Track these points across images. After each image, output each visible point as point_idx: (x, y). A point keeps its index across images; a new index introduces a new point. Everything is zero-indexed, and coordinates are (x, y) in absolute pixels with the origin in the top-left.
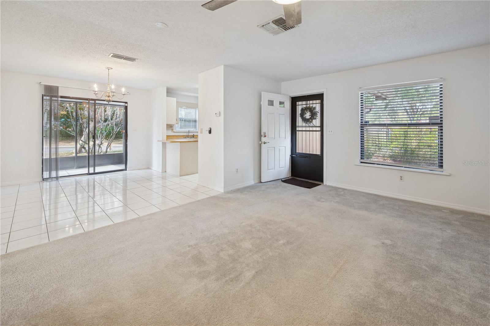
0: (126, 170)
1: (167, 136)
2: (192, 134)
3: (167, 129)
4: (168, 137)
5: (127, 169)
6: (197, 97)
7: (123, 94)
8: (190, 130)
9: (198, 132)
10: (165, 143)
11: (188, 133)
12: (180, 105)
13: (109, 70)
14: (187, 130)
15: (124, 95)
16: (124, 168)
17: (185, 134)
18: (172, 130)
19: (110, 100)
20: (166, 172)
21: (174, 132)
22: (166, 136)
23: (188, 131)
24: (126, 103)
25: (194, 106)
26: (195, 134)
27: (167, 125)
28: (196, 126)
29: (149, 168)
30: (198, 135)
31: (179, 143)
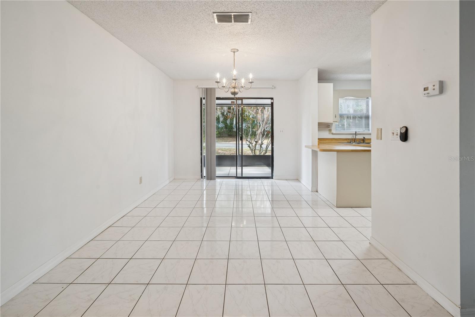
0: (272, 178)
1: (319, 139)
2: (361, 137)
3: (319, 130)
4: (321, 141)
5: (274, 177)
6: (369, 81)
7: (250, 81)
8: (357, 131)
9: (370, 134)
10: (316, 151)
11: (354, 136)
12: (339, 94)
13: (234, 52)
14: (353, 131)
15: (251, 83)
16: (271, 176)
17: (350, 137)
18: (330, 130)
19: (235, 92)
20: (317, 192)
21: (333, 134)
22: (317, 140)
23: (355, 133)
24: (272, 99)
25: (365, 94)
26: (367, 137)
27: (320, 124)
28: (368, 124)
29: (298, 180)
30: (370, 139)
31: (336, 152)
